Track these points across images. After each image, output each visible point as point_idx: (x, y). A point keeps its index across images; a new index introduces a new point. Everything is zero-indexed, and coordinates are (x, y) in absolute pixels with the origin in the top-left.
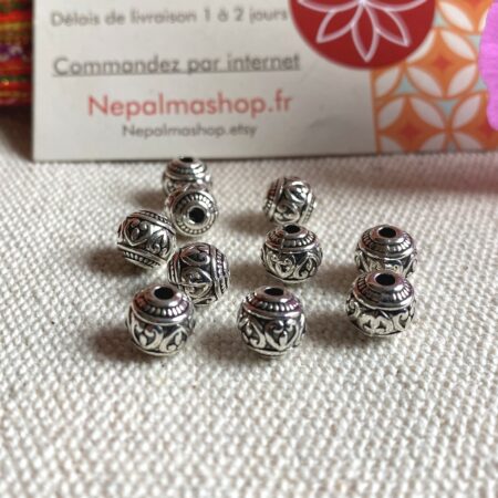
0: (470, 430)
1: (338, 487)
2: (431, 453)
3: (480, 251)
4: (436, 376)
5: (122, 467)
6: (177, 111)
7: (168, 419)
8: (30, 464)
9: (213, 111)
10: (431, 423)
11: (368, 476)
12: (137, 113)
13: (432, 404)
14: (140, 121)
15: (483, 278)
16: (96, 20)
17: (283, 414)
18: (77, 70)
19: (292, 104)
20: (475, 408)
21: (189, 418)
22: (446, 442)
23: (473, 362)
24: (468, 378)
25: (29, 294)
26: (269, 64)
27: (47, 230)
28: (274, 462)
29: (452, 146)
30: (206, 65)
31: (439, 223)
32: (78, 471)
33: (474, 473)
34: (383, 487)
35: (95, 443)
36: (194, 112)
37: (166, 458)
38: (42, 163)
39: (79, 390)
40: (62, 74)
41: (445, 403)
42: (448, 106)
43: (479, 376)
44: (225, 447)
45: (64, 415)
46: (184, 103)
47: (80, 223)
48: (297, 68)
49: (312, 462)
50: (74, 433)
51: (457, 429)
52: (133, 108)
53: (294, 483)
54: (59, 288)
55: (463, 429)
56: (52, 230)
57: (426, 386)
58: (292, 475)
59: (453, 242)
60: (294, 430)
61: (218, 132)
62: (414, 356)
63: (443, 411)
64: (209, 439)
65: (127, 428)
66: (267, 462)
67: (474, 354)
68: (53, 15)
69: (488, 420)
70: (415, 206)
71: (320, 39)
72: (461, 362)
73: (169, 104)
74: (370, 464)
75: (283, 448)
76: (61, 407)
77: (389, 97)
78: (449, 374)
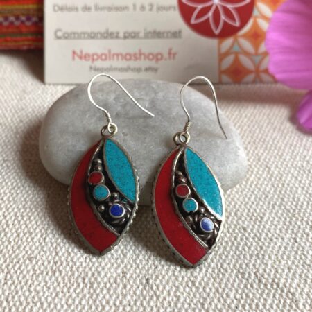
0: (236, 214)
3: (258, 135)
6: (118, 59)
9: (136, 59)
12: (97, 60)
14: (99, 64)
15: (256, 148)
16: (77, 9)
18: (67, 36)
19: (176, 57)
20: (240, 206)
23: (243, 186)
24: (240, 193)
26: (165, 35)
29: (258, 80)
30: (133, 35)
31: (241, 119)
33: (234, 231)
36: (127, 60)
40: (59, 38)
42: (257, 59)
43: (244, 193)
46: (121, 55)
48: (180, 37)
52: (95, 57)
55: (233, 214)
59: (246, 130)
61: (138, 70)
67: (244, 183)
68: (55, 6)
69: (244, 211)
70: (232, 110)
71: (193, 21)
73: (114, 55)
77: (227, 54)
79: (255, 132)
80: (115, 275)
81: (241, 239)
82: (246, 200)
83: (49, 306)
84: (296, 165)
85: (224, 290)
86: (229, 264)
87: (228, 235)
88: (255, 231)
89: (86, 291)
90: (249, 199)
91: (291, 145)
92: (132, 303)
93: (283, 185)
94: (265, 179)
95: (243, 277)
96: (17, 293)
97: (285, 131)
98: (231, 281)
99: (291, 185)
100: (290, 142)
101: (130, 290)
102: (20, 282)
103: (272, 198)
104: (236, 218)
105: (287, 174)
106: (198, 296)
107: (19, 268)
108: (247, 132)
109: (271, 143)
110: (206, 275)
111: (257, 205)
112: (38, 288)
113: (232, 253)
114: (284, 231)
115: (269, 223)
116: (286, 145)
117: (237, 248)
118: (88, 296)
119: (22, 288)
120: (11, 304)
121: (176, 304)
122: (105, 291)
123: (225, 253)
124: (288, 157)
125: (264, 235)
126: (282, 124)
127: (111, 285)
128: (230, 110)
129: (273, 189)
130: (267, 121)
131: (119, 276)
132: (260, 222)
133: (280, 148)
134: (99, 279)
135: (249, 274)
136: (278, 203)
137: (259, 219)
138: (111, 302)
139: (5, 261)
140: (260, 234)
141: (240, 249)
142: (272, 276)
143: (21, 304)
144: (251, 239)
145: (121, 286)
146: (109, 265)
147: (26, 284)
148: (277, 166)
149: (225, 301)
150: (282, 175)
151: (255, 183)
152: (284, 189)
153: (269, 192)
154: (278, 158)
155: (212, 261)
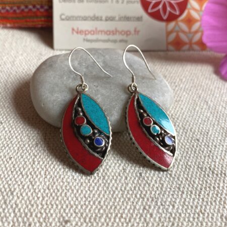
0: (191, 131)
4: (182, 116)
13: (181, 124)
15: (197, 90)
20: (193, 125)
22: (184, 133)
33: (191, 141)
36: (107, 34)
38: (57, 50)
41: (184, 124)
46: (104, 31)
51: (187, 130)
52: (87, 33)
55: (189, 131)
62: (176, 111)
67: (193, 111)
71: (149, 11)
72: (189, 113)
73: (99, 31)
78: (186, 116)
79: (194, 80)
80: (118, 171)
81: (197, 147)
82: (196, 121)
83: (78, 191)
84: (224, 100)
85: (191, 179)
86: (191, 162)
87: (188, 144)
88: (205, 141)
89: (100, 182)
90: (198, 121)
91: (218, 88)
92: (133, 189)
93: (217, 112)
94: (206, 109)
95: (202, 170)
96: (54, 183)
98: (195, 173)
99: (222, 112)
100: (217, 86)
101: (129, 180)
102: (56, 177)
103: (212, 121)
104: (191, 133)
105: (219, 106)
106: (175, 183)
107: (54, 167)
108: (189, 80)
109: (205, 87)
110: (178, 170)
111: (203, 125)
112: (68, 180)
113: (192, 155)
114: (223, 141)
115: (213, 136)
116: (215, 88)
117: (195, 152)
118: (102, 185)
119: (57, 180)
120: (52, 191)
121: (161, 189)
122: (113, 181)
123: (188, 155)
124: (218, 95)
125: (211, 144)
126: (210, 75)
127: (117, 177)
129: (212, 115)
130: (201, 74)
131: (121, 171)
132: (207, 135)
133: (212, 90)
134: (108, 174)
135: (206, 168)
136: (216, 124)
137: (206, 133)
138: (119, 189)
139: (44, 163)
140: (208, 143)
141: (197, 152)
142: (220, 169)
143: (58, 191)
144: (203, 147)
145: (124, 178)
146: (113, 165)
147: (60, 177)
148: (211, 101)
149: (193, 186)
150: (216, 106)
151: (200, 111)
152: (218, 115)
153: (209, 117)
154: (211, 96)
155: (180, 160)
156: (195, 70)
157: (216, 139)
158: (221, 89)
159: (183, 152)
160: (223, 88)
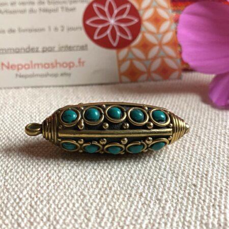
0: (183, 174)
1: (135, 195)
2: (169, 182)
4: (168, 157)
5: (53, 194)
7: (68, 177)
8: (18, 196)
10: (168, 173)
11: (146, 191)
13: (168, 167)
17: (112, 173)
20: (184, 167)
21: (76, 177)
22: (174, 178)
25: (6, 138)
27: (9, 114)
28: (111, 189)
32: (37, 197)
33: (185, 188)
34: (152, 194)
35: (42, 187)
37: (70, 190)
39: (32, 170)
41: (173, 166)
43: (185, 157)
44: (92, 185)
45: (28, 179)
47: (22, 111)
49: (124, 188)
50: (33, 185)
51: (178, 174)
53: (119, 195)
54: (18, 135)
55: (180, 174)
56: (11, 114)
57: (165, 161)
58: (118, 193)
60: (117, 178)
63: (172, 169)
64: (85, 183)
65: (53, 181)
66: (108, 189)
70: (155, 100)
72: (177, 152)
74: (146, 187)
75: (113, 184)
76: (26, 177)
78: (173, 157)
81: (195, 194)
82: (189, 162)
84: (221, 133)
88: (204, 186)
90: (190, 161)
91: (211, 119)
93: (215, 148)
94: (199, 145)
97: (203, 110)
103: (210, 159)
104: (184, 177)
105: (216, 140)
109: (194, 119)
113: (190, 207)
115: (214, 178)
116: (207, 119)
117: (193, 202)
123: (184, 208)
124: (212, 128)
125: (213, 189)
126: (198, 105)
128: (153, 99)
129: (208, 152)
130: (186, 105)
132: (206, 178)
133: (203, 122)
135: (213, 224)
136: (216, 162)
137: (205, 176)
140: (210, 188)
141: (196, 202)
144: (203, 194)
148: (205, 135)
150: (212, 141)
151: (191, 148)
152: (217, 151)
153: (205, 154)
154: (204, 129)
155: (174, 215)
156: (178, 102)
157: (219, 181)
158: (215, 120)
159: (176, 203)
160: (217, 119)
